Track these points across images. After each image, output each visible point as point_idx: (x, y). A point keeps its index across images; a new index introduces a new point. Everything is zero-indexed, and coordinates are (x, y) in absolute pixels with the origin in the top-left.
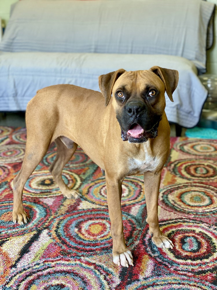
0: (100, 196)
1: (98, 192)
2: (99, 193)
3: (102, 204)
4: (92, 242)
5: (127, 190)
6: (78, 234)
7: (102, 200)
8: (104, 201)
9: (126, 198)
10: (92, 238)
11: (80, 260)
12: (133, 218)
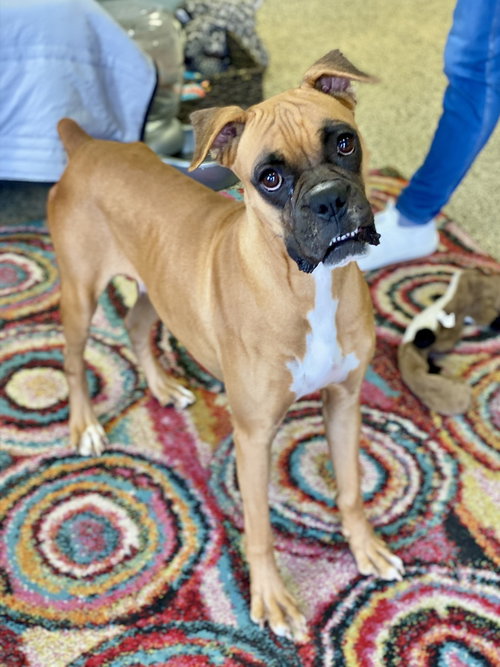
0: (63, 581)
1: (39, 567)
2: (47, 570)
3: (93, 616)
5: (122, 513)
7: (81, 596)
8: (92, 600)
9: (148, 556)
12: (237, 638)
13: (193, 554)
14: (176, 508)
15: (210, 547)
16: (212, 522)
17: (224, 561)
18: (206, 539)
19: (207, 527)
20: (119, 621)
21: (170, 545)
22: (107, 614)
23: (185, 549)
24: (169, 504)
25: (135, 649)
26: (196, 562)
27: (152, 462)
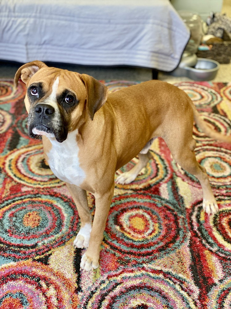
4: (143, 242)
6: (123, 234)
10: (140, 236)
11: (143, 268)
12: (167, 202)
13: (160, 179)
14: (159, 166)
15: (166, 178)
16: (169, 172)
17: (170, 183)
18: (166, 176)
20: (132, 189)
21: (154, 175)
23: (158, 177)
24: (157, 165)
25: (135, 197)
26: (161, 181)
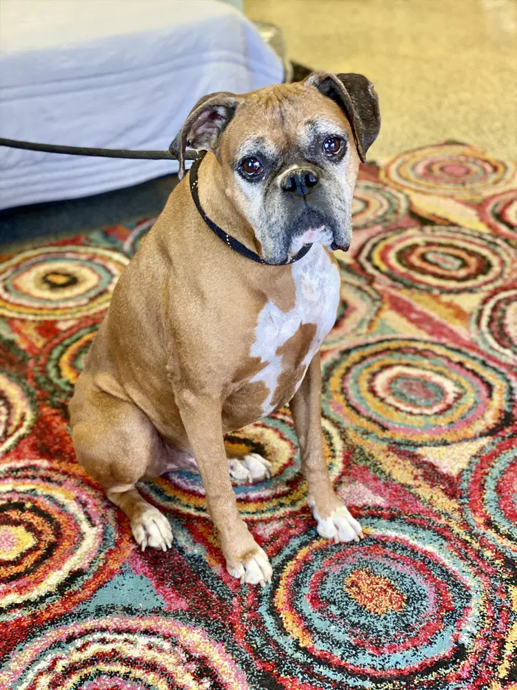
0: (421, 418)
1: (395, 413)
2: (403, 414)
3: (461, 434)
7: (442, 425)
8: (451, 425)
9: (472, 395)
13: (505, 389)
14: (469, 366)
15: (514, 383)
16: (503, 370)
18: (508, 380)
19: (502, 373)
20: (482, 435)
21: (484, 388)
22: (471, 432)
23: (497, 388)
24: (461, 364)
25: (510, 448)
26: (511, 393)
27: (426, 342)
